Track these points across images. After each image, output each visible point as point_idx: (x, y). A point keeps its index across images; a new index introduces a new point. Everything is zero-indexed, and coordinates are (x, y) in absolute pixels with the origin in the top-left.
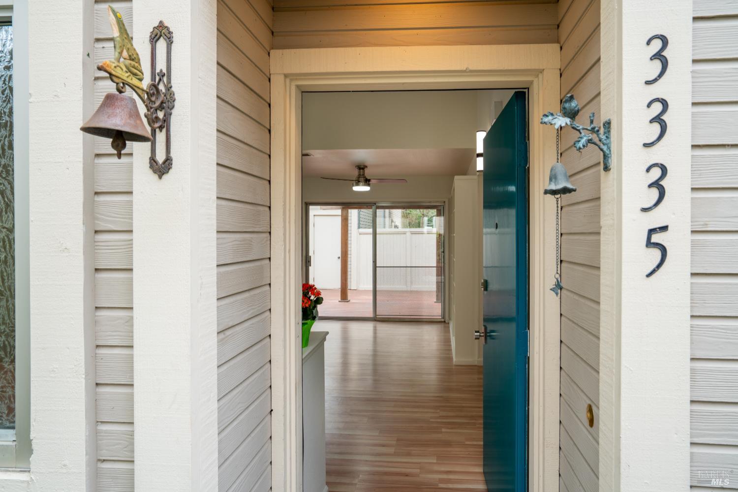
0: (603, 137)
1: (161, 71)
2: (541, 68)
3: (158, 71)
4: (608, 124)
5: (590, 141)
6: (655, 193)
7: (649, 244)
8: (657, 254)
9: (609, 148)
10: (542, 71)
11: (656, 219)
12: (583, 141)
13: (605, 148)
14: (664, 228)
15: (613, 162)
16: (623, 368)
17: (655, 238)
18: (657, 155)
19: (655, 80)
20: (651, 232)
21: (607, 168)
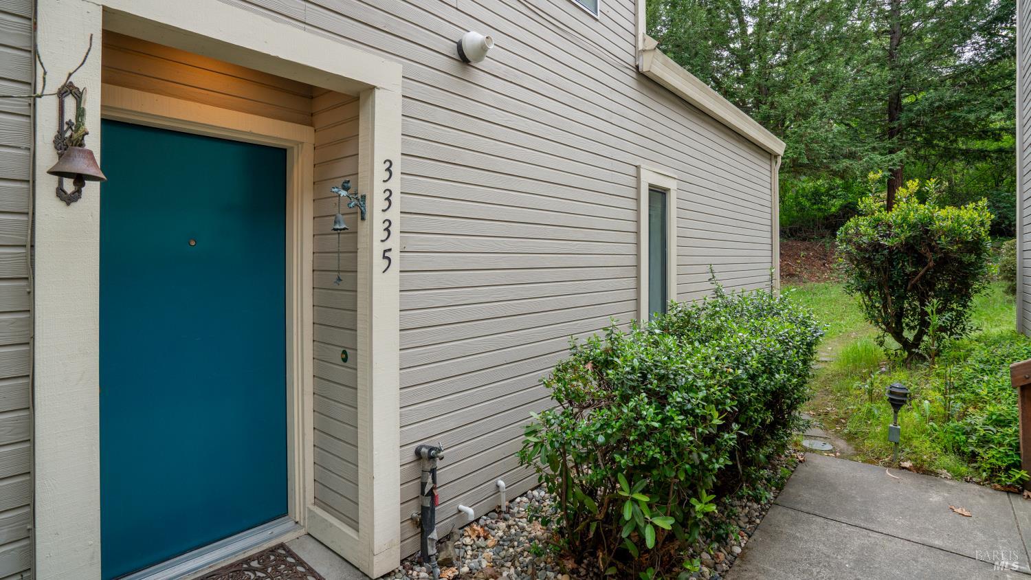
0: (362, 203)
1: (70, 121)
2: (302, 141)
3: (66, 119)
4: (364, 197)
5: (356, 205)
6: (386, 233)
7: (384, 257)
8: (386, 262)
9: (365, 209)
10: (302, 143)
11: (387, 245)
12: (352, 204)
13: (363, 208)
14: (390, 250)
15: (367, 216)
16: (374, 317)
17: (387, 254)
18: (388, 215)
19: (387, 181)
20: (385, 251)
21: (363, 219)
